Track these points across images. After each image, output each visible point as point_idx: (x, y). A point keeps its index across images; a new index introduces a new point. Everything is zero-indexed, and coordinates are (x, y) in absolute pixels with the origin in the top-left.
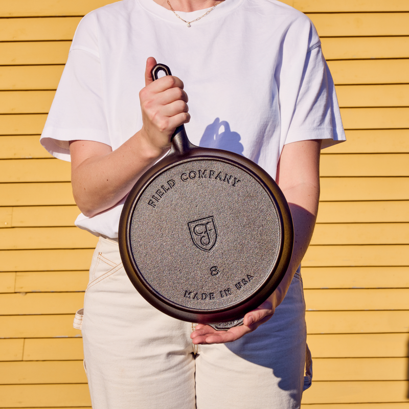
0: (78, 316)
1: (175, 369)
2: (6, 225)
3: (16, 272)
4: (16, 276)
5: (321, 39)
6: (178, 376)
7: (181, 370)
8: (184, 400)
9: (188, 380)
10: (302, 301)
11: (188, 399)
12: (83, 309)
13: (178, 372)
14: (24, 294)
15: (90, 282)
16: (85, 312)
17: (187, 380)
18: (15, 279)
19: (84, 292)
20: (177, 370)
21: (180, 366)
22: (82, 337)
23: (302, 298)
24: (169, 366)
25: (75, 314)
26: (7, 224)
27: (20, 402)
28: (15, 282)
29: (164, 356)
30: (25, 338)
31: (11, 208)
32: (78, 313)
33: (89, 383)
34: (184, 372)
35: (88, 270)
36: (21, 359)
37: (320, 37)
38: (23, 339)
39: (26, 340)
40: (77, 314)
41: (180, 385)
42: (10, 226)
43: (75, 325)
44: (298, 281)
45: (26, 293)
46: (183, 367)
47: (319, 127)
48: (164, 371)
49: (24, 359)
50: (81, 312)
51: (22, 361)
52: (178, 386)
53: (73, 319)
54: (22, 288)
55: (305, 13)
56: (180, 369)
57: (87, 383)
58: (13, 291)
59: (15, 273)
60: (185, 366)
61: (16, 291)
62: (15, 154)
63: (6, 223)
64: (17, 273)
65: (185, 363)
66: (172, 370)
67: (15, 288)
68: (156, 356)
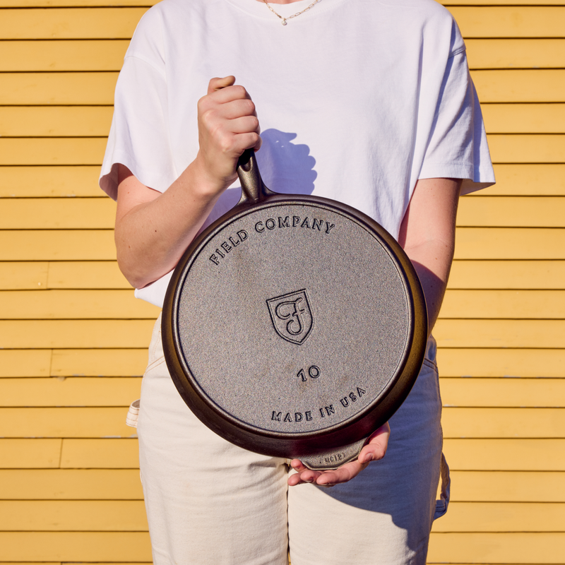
0: (133, 410)
1: (259, 486)
2: (39, 286)
3: (52, 349)
4: (52, 354)
5: (466, 41)
6: (263, 496)
7: (268, 489)
8: (271, 528)
9: (278, 502)
10: (437, 398)
11: (276, 527)
12: (139, 401)
13: (264, 491)
14: (63, 379)
15: (149, 364)
16: (141, 404)
17: (276, 501)
18: (51, 359)
19: (142, 377)
20: (262, 488)
21: (266, 483)
22: (137, 438)
23: (436, 395)
24: (250, 483)
25: (128, 407)
26: (42, 284)
27: (55, 524)
28: (51, 363)
29: (245, 468)
30: (63, 438)
31: (47, 263)
32: (133, 405)
33: (145, 500)
34: (272, 491)
35: (148, 348)
36: (57, 466)
37: (465, 38)
38: (60, 440)
39: (64, 440)
40: (131, 406)
41: (265, 508)
42: (45, 288)
43: (129, 422)
44: (432, 372)
45: (66, 377)
46: (271, 484)
47: (455, 162)
48: (244, 488)
49: (62, 467)
50: (137, 405)
51: (59, 468)
52: (264, 509)
53: (126, 414)
54: (60, 370)
55: (445, 6)
56: (266, 487)
57: (143, 500)
58: (48, 375)
59: (50, 351)
60: (274, 482)
61: (52, 375)
62: (53, 191)
63: (39, 284)
64: (54, 351)
65: (274, 478)
66: (255, 487)
67: (50, 371)
68: (232, 468)
